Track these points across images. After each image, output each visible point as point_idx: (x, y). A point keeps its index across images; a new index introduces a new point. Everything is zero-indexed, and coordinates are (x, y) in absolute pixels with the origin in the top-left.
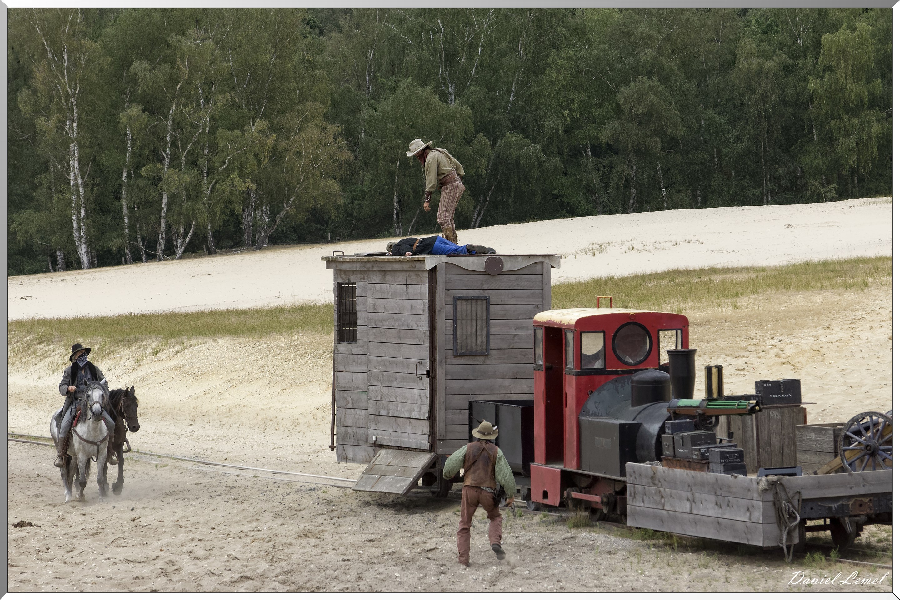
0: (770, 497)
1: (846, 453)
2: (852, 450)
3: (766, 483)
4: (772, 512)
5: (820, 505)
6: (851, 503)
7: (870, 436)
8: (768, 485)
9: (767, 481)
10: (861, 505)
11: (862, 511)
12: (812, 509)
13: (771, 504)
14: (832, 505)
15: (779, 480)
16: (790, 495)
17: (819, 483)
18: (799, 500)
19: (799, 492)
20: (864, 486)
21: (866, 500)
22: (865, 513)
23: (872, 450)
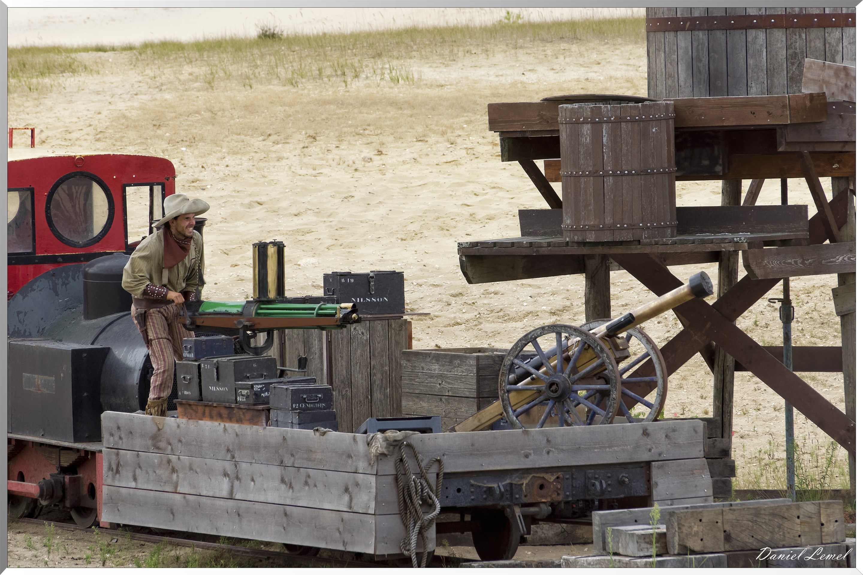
0: (389, 467)
1: (511, 395)
2: (519, 391)
3: (384, 444)
4: (392, 495)
5: (472, 485)
6: (525, 482)
7: (555, 367)
8: (386, 448)
9: (386, 439)
10: (542, 487)
11: (543, 497)
12: (459, 490)
13: (390, 479)
14: (495, 486)
15: (406, 437)
16: (423, 464)
17: (473, 445)
18: (438, 475)
19: (439, 461)
20: (548, 453)
21: (551, 478)
22: (549, 499)
23: (559, 392)
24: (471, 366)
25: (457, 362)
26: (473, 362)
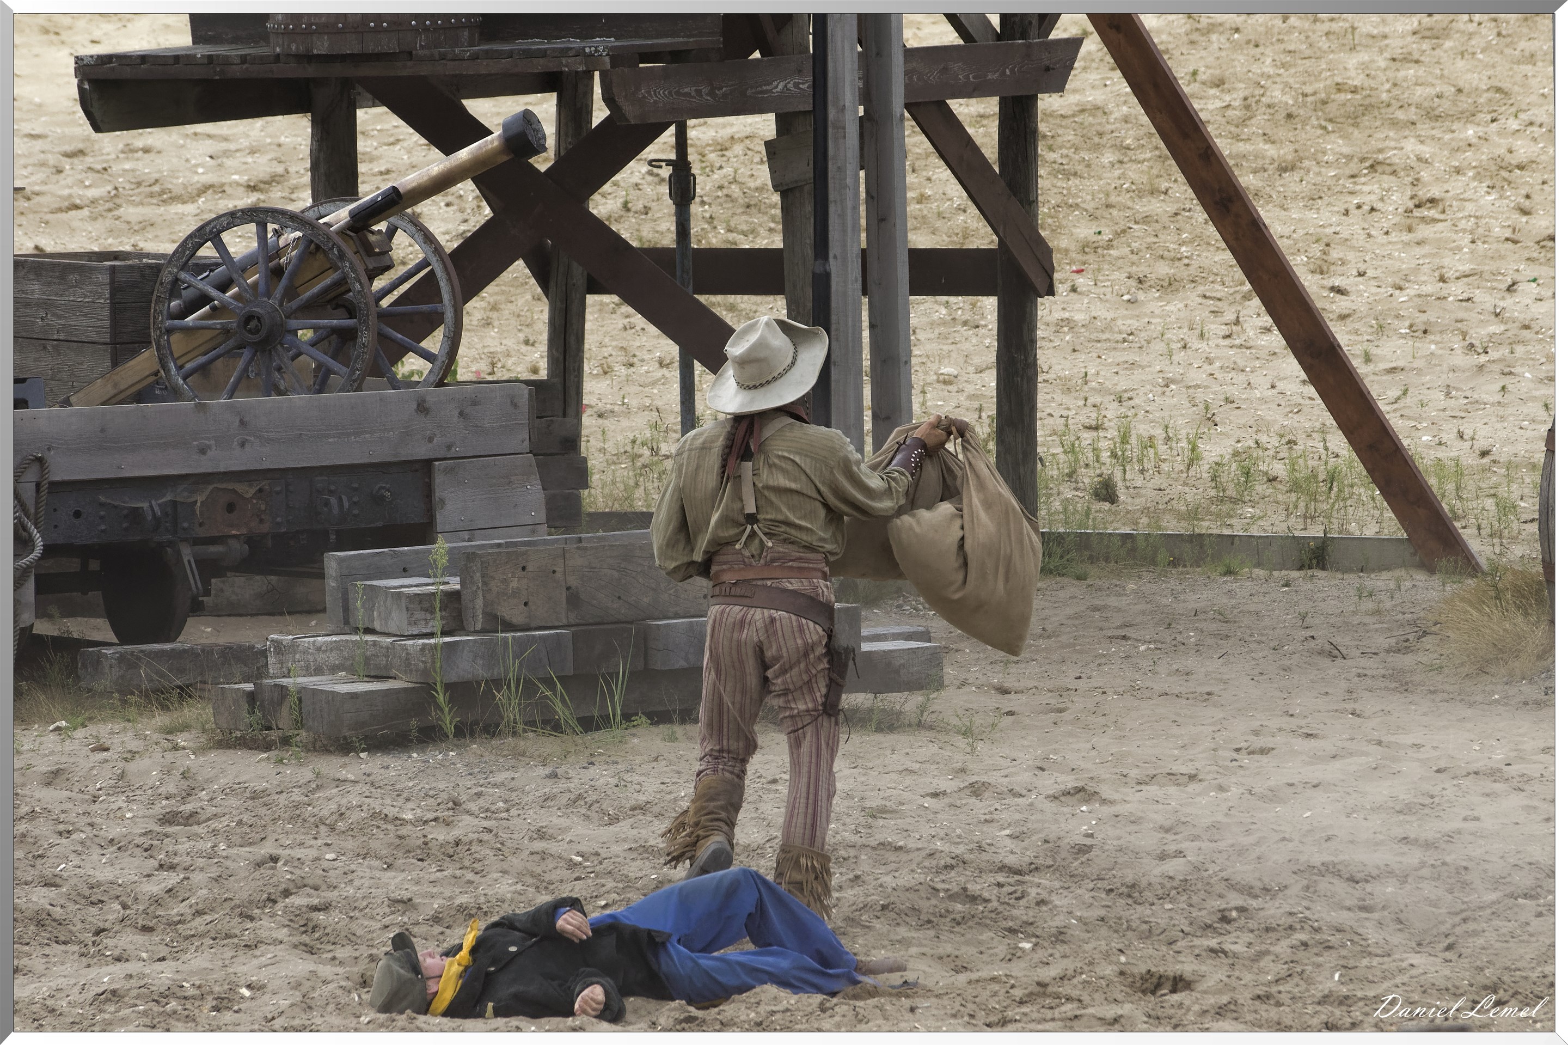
1: (175, 338)
2: (187, 330)
5: (102, 505)
6: (200, 498)
7: (255, 285)
10: (231, 508)
11: (232, 525)
12: (77, 514)
14: (145, 505)
17: (103, 431)
18: (38, 485)
19: (40, 460)
20: (243, 445)
21: (248, 491)
22: (244, 531)
23: (263, 333)
24: (100, 284)
25: (73, 277)
26: (104, 278)
